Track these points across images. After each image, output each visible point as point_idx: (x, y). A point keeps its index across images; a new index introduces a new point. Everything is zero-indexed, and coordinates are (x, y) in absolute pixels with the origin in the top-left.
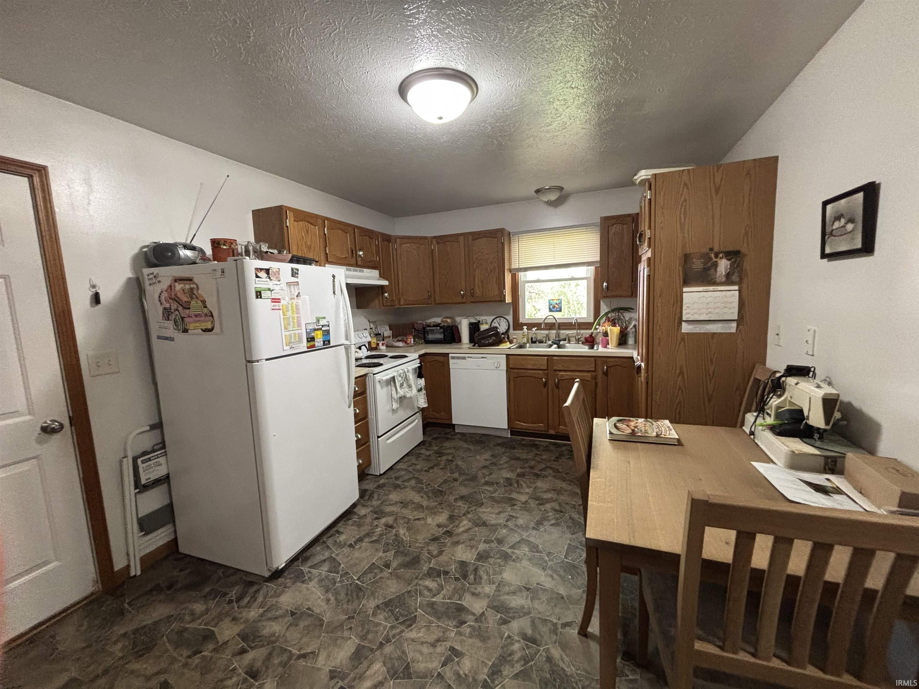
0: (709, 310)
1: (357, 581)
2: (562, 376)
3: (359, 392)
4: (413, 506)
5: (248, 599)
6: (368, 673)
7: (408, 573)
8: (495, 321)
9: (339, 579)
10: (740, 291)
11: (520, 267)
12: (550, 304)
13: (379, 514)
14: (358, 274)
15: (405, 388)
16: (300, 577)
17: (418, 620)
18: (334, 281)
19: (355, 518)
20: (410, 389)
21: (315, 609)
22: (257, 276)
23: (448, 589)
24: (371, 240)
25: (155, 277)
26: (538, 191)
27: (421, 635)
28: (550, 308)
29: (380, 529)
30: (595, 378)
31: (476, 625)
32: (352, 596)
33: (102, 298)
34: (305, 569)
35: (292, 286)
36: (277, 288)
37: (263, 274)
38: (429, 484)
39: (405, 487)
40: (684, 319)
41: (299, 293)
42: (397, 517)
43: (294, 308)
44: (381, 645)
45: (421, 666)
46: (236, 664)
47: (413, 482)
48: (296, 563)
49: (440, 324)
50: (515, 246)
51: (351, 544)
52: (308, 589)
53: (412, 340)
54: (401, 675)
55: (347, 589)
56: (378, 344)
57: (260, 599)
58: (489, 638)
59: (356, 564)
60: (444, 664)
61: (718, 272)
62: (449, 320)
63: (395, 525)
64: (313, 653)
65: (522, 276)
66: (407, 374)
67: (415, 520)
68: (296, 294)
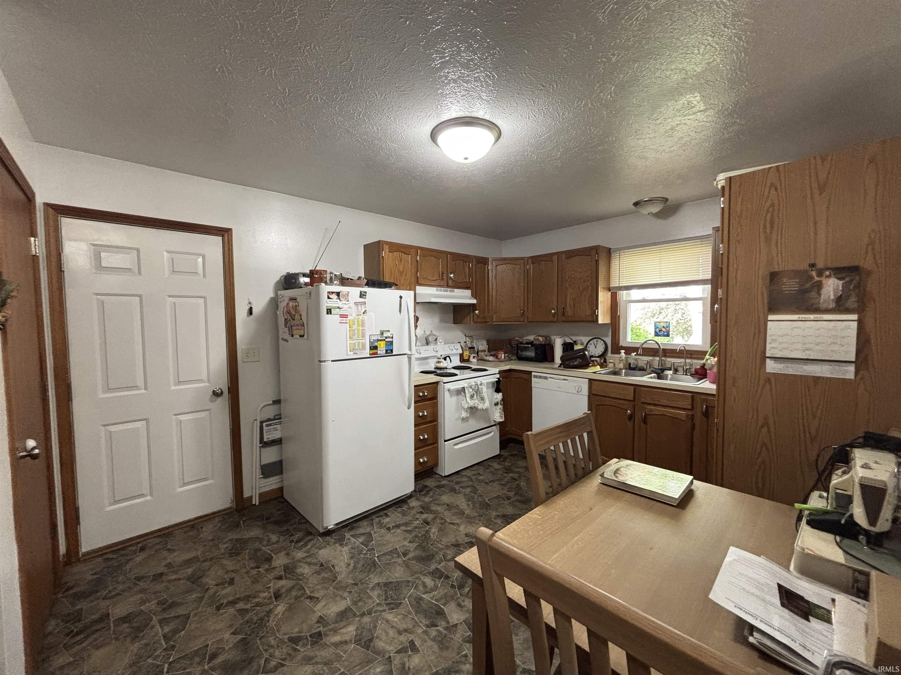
0: (808, 346)
1: (376, 558)
2: (651, 410)
3: (429, 397)
4: (456, 511)
5: (303, 543)
6: (342, 631)
7: (417, 566)
8: (591, 342)
9: (365, 552)
10: (860, 322)
11: (621, 285)
12: (656, 327)
13: (425, 509)
14: (448, 293)
15: (475, 399)
16: (341, 541)
17: (402, 606)
18: (400, 301)
19: (405, 508)
20: (482, 402)
21: (336, 567)
22: (329, 298)
23: (441, 592)
24: (465, 264)
25: (282, 297)
26: (636, 204)
27: (396, 620)
28: (656, 332)
29: (417, 522)
30: (692, 418)
31: (444, 632)
32: (366, 568)
33: (254, 311)
34: (348, 536)
35: (360, 306)
36: (345, 307)
37: (334, 296)
38: (480, 496)
39: (459, 493)
40: (767, 355)
41: (366, 311)
42: (437, 516)
43: (360, 322)
44: (363, 615)
45: (380, 644)
46: (271, 585)
47: (468, 490)
48: (343, 530)
49: (533, 342)
50: (615, 264)
51: (390, 527)
52: (341, 551)
53: (503, 355)
54: (363, 644)
55: (366, 561)
56: (470, 357)
57: (309, 547)
58: (447, 648)
59: (383, 544)
60: (398, 652)
61: (822, 296)
62: (541, 339)
63: (432, 523)
64: (317, 598)
65: (623, 295)
66: (480, 386)
67: (450, 523)
68: (363, 311)
